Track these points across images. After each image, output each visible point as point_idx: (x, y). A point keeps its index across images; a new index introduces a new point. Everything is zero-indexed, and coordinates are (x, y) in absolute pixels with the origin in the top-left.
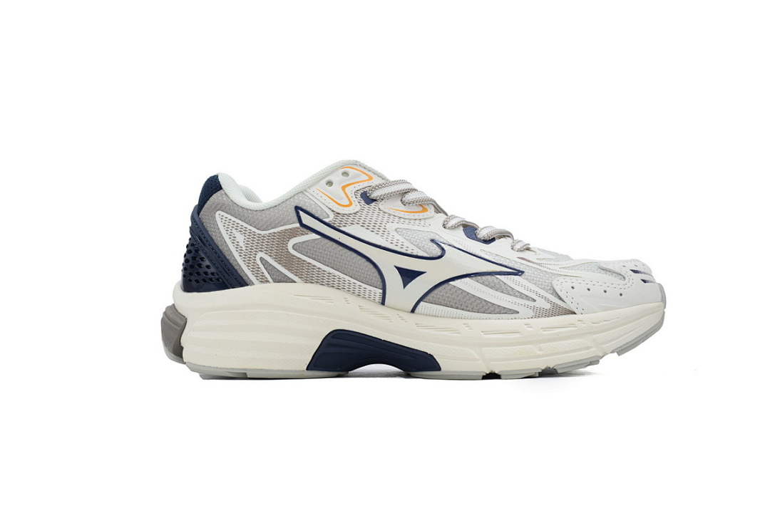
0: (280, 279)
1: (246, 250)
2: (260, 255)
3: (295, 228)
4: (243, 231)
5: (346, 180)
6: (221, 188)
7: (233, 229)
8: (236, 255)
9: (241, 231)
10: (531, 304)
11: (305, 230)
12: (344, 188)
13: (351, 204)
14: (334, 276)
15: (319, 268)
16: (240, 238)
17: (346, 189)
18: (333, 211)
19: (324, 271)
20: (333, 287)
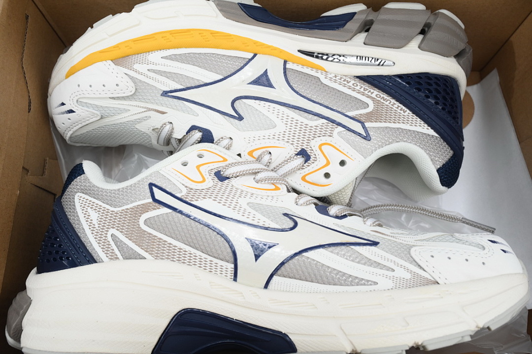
0: (130, 256)
1: (99, 227)
2: (112, 231)
3: (147, 204)
4: (98, 209)
5: (201, 161)
6: (83, 173)
7: (89, 208)
8: (88, 232)
9: (95, 210)
10: (390, 273)
11: (157, 205)
12: (198, 167)
13: (204, 180)
14: (185, 251)
15: (170, 244)
16: (94, 216)
17: (201, 168)
18: (186, 187)
19: (175, 246)
20: (184, 263)
